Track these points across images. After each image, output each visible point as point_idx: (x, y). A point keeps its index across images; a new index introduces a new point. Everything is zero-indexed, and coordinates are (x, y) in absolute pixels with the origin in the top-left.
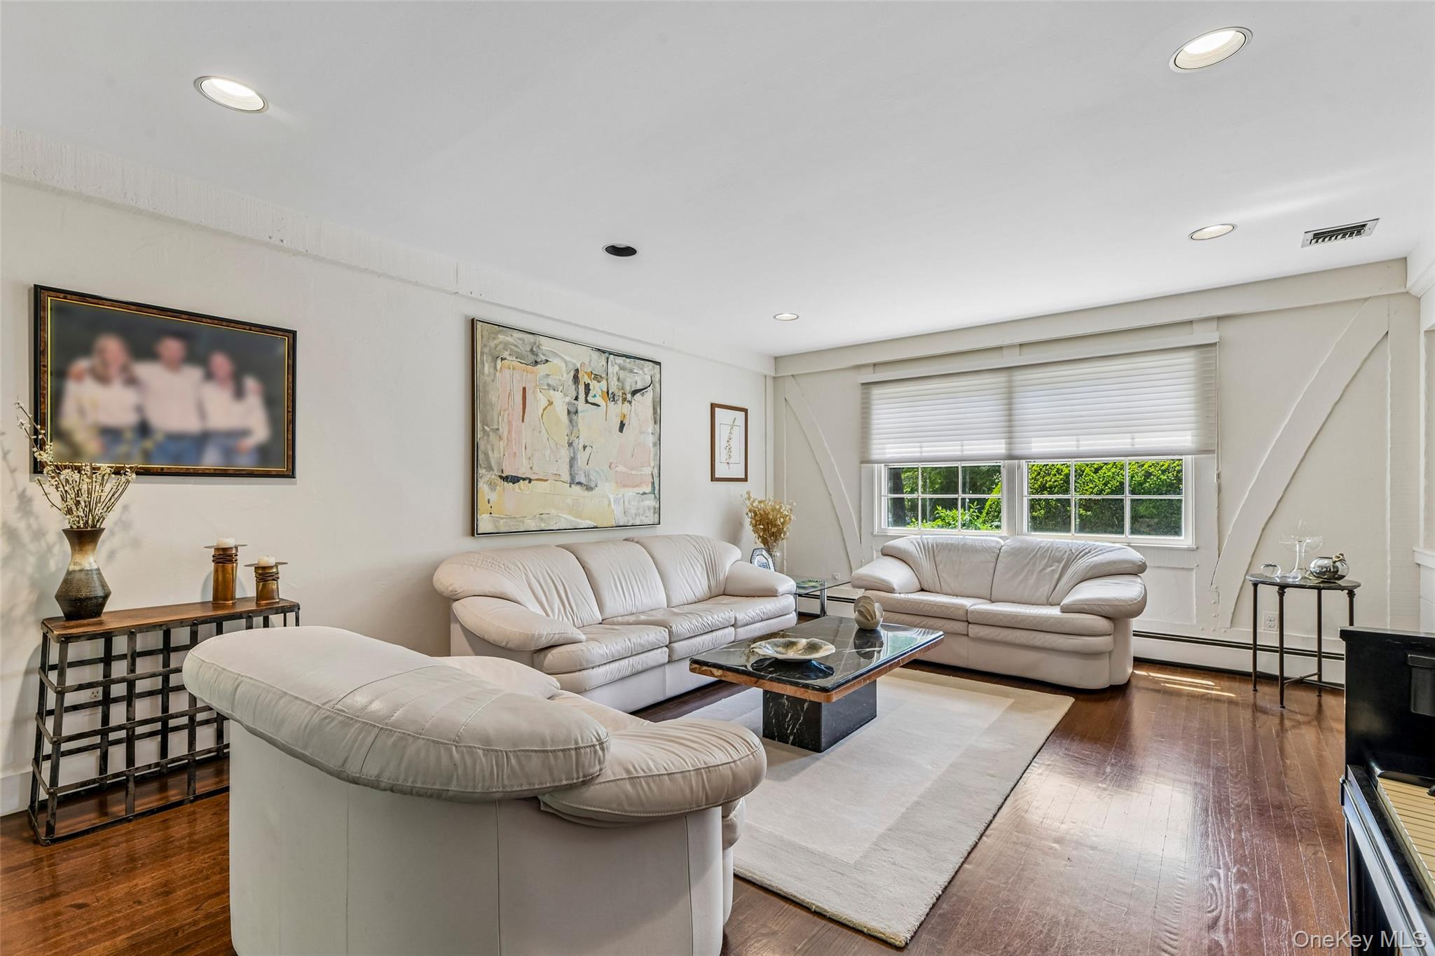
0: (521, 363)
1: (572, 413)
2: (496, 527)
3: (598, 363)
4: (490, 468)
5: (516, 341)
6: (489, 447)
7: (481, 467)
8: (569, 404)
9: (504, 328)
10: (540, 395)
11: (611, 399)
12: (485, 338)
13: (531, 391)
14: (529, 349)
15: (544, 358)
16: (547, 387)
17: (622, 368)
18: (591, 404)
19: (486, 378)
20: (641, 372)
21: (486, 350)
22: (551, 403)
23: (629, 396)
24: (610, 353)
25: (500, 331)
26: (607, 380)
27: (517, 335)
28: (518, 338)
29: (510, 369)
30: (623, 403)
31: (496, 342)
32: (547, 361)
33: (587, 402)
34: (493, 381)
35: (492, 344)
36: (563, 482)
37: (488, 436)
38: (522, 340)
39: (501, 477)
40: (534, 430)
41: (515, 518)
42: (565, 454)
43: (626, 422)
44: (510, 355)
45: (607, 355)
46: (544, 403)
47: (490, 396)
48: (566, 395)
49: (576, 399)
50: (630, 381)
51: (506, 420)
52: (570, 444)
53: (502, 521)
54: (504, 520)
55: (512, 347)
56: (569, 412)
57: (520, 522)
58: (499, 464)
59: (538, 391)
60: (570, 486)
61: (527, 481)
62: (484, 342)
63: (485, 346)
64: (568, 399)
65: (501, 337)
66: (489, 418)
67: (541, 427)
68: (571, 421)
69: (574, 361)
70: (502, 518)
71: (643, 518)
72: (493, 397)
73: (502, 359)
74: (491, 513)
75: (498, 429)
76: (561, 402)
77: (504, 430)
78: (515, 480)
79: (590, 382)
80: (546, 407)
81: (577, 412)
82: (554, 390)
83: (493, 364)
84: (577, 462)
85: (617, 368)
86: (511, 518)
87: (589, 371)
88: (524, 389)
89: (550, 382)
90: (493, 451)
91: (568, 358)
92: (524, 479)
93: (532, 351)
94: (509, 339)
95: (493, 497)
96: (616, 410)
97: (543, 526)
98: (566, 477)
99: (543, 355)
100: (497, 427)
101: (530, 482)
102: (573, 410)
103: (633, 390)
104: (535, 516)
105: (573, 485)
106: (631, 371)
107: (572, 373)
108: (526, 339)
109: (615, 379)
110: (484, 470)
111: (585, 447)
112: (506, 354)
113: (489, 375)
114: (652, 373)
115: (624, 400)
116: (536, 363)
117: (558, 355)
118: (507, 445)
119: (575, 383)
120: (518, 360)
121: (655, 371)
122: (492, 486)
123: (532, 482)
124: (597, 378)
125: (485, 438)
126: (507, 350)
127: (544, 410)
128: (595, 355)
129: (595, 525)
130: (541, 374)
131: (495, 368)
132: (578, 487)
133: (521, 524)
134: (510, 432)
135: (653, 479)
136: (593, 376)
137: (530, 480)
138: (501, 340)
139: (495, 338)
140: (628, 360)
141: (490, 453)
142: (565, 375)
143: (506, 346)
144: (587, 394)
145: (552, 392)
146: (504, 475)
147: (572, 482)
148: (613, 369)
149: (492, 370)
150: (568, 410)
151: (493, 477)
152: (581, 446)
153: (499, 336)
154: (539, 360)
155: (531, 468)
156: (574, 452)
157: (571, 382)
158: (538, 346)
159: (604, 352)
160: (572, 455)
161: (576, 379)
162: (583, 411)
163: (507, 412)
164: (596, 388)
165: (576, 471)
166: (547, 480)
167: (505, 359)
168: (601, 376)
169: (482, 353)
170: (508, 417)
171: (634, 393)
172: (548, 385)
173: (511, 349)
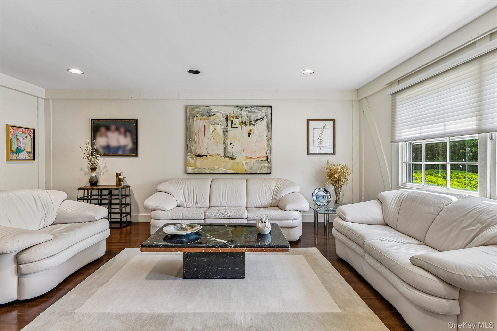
0: (203, 117)
1: (225, 132)
2: (194, 171)
3: (237, 111)
4: (192, 152)
5: (201, 110)
6: (191, 146)
7: (188, 152)
8: (224, 128)
9: (197, 107)
10: (211, 127)
11: (244, 125)
12: (190, 111)
13: (207, 126)
14: (206, 112)
15: (213, 114)
16: (214, 124)
17: (249, 112)
18: (234, 127)
19: (190, 124)
20: (260, 112)
21: (191, 115)
22: (215, 129)
23: (253, 122)
24: (243, 107)
25: (195, 108)
26: (242, 117)
27: (202, 108)
28: (202, 109)
29: (199, 119)
30: (250, 125)
31: (194, 112)
32: (214, 115)
33: (232, 127)
34: (193, 124)
35: (193, 113)
36: (221, 156)
37: (191, 142)
38: (204, 109)
39: (196, 155)
40: (208, 139)
41: (201, 169)
42: (221, 147)
43: (252, 133)
44: (199, 115)
45: (242, 108)
46: (212, 129)
47: (192, 129)
48: (222, 125)
49: (227, 126)
50: (254, 116)
51: (197, 137)
52: (224, 143)
53: (196, 170)
54: (197, 169)
55: (200, 112)
56: (223, 132)
57: (203, 170)
58: (195, 151)
59: (210, 125)
60: (224, 158)
61: (206, 156)
62: (190, 113)
63: (190, 114)
64: (223, 127)
65: (196, 110)
66: (191, 136)
67: (211, 138)
68: (224, 135)
69: (226, 113)
70: (196, 169)
71: (261, 170)
72: (193, 130)
73: (196, 117)
74: (192, 167)
75: (195, 140)
76: (220, 129)
77: (197, 140)
78: (201, 156)
79: (233, 119)
80: (213, 131)
81: (227, 131)
82: (217, 124)
83: (193, 119)
84: (227, 149)
85: (247, 112)
86: (199, 169)
87: (233, 115)
88: (205, 126)
89: (215, 122)
90: (193, 147)
91: (223, 112)
92: (204, 156)
93: (208, 112)
94: (199, 110)
95: (193, 162)
96: (246, 129)
97: (212, 172)
98: (222, 154)
99: (212, 113)
100: (194, 139)
101: (206, 157)
102: (225, 130)
103: (255, 119)
104: (209, 168)
105: (225, 158)
106: (255, 112)
107: (225, 117)
108: (206, 109)
109: (246, 116)
110: (189, 153)
111: (231, 144)
112: (198, 115)
113: (192, 123)
114: (266, 111)
115: (251, 124)
116: (210, 116)
117: (219, 112)
118: (198, 145)
119: (226, 121)
120: (203, 116)
121: (268, 110)
122: (192, 158)
123: (208, 157)
124: (237, 117)
125: (190, 143)
126: (198, 114)
127: (213, 132)
128: (236, 109)
129: (236, 172)
130: (212, 119)
131: (194, 120)
132: (228, 159)
133: (203, 171)
134: (199, 140)
135: (267, 155)
136: (235, 117)
137: (207, 156)
138: (196, 111)
139: (194, 111)
140: (253, 108)
141: (192, 148)
142: (222, 119)
143: (198, 112)
144: (232, 124)
145: (216, 125)
146: (197, 155)
147: (225, 156)
148: (245, 113)
149: (193, 121)
150: (223, 131)
151: (193, 155)
152: (229, 143)
153: (195, 110)
154: (211, 115)
155: (207, 152)
156: (226, 146)
157: (224, 121)
158: (210, 110)
159: (240, 107)
160: (225, 147)
161: (227, 119)
162: (229, 131)
163: (198, 134)
164: (236, 121)
165: (226, 152)
166: (214, 156)
167: (198, 116)
168: (239, 117)
169: (189, 116)
170: (198, 136)
171: (256, 121)
172: (215, 123)
173: (200, 113)
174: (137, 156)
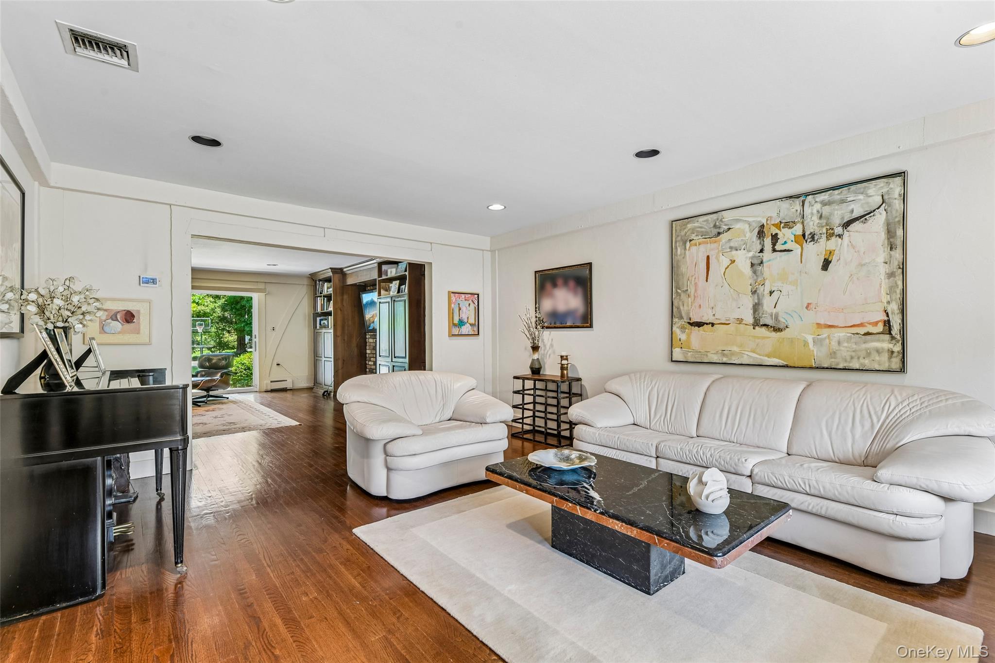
0: (705, 238)
1: (756, 265)
2: (685, 357)
3: (791, 209)
4: (681, 317)
5: (701, 224)
6: (681, 303)
7: (675, 317)
8: (753, 257)
9: (691, 219)
10: (722, 258)
11: (809, 240)
12: (678, 231)
13: (714, 256)
14: (712, 226)
15: (726, 227)
16: (729, 250)
17: (824, 204)
18: (781, 251)
19: (678, 257)
20: (861, 197)
21: (679, 238)
22: (733, 262)
23: (838, 230)
24: (807, 194)
25: (688, 223)
26: (803, 223)
27: (701, 219)
28: (703, 221)
29: (696, 245)
30: (828, 239)
31: (686, 230)
32: (730, 228)
33: (774, 250)
34: (684, 258)
35: (683, 233)
36: (746, 325)
37: (680, 296)
38: (707, 221)
39: (689, 323)
40: (717, 286)
41: (700, 352)
42: (748, 302)
43: (834, 259)
44: (697, 235)
45: (802, 198)
46: (725, 261)
47: (681, 269)
48: (749, 251)
49: (762, 251)
50: (839, 212)
51: (693, 283)
52: (754, 292)
53: (689, 354)
54: (691, 353)
55: (698, 229)
56: (752, 265)
57: (704, 355)
58: (688, 314)
59: (721, 254)
60: (754, 328)
61: (711, 325)
62: (677, 234)
63: (678, 236)
64: (751, 254)
65: (690, 226)
66: (680, 283)
67: (723, 283)
68: (755, 272)
69: (759, 219)
70: (690, 352)
71: (866, 362)
72: (683, 269)
73: (690, 241)
74: (681, 348)
75: (687, 290)
76: (743, 259)
77: (692, 290)
78: (699, 324)
79: (777, 231)
80: (728, 266)
81: (762, 262)
82: (737, 250)
83: (683, 247)
84: (762, 307)
85: (818, 206)
86: (697, 352)
87: (777, 221)
88: (708, 257)
89: (732, 244)
90: (683, 305)
91: (751, 219)
92: (707, 324)
93: (715, 226)
94: (696, 224)
95: (683, 337)
96: (814, 252)
97: (725, 360)
98: (750, 320)
99: (725, 225)
100: (686, 289)
101: (712, 326)
102: (756, 261)
103: (845, 221)
104: (717, 352)
105: (757, 327)
106: (843, 201)
107: (757, 230)
108: (710, 219)
109: (815, 218)
110: (677, 320)
111: (771, 293)
112: (693, 237)
113: (681, 255)
114: (885, 190)
115: (830, 235)
116: (719, 234)
117: (741, 220)
118: (694, 300)
119: (760, 238)
120: (704, 237)
121: (891, 186)
122: (683, 328)
123: (715, 326)
124: (788, 225)
125: (678, 297)
126: (694, 234)
127: (726, 269)
128: (785, 205)
129: (785, 363)
130: (724, 241)
131: (685, 249)
132: (763, 329)
133: (705, 357)
134: (696, 290)
135: (888, 316)
136: (782, 225)
137: (713, 325)
138: (689, 228)
139: (685, 228)
140: (836, 192)
141: (681, 308)
142: (748, 235)
143: (693, 231)
144: (774, 244)
145: (734, 252)
146: (691, 322)
147: (756, 324)
148: (812, 210)
149: (683, 251)
150: (752, 263)
151: (683, 323)
152: (767, 291)
153: (688, 225)
154: (722, 230)
155: (714, 315)
156: (759, 299)
157: (755, 238)
158: (721, 221)
159: (798, 196)
160: (756, 301)
161: (761, 234)
162: (767, 261)
163: (694, 277)
164: (786, 236)
165: (760, 315)
166: (729, 324)
167: (693, 239)
168: (794, 222)
169: (676, 242)
170: (695, 281)
171: (847, 225)
172: (731, 248)
173: (698, 232)
174: (591, 326)
